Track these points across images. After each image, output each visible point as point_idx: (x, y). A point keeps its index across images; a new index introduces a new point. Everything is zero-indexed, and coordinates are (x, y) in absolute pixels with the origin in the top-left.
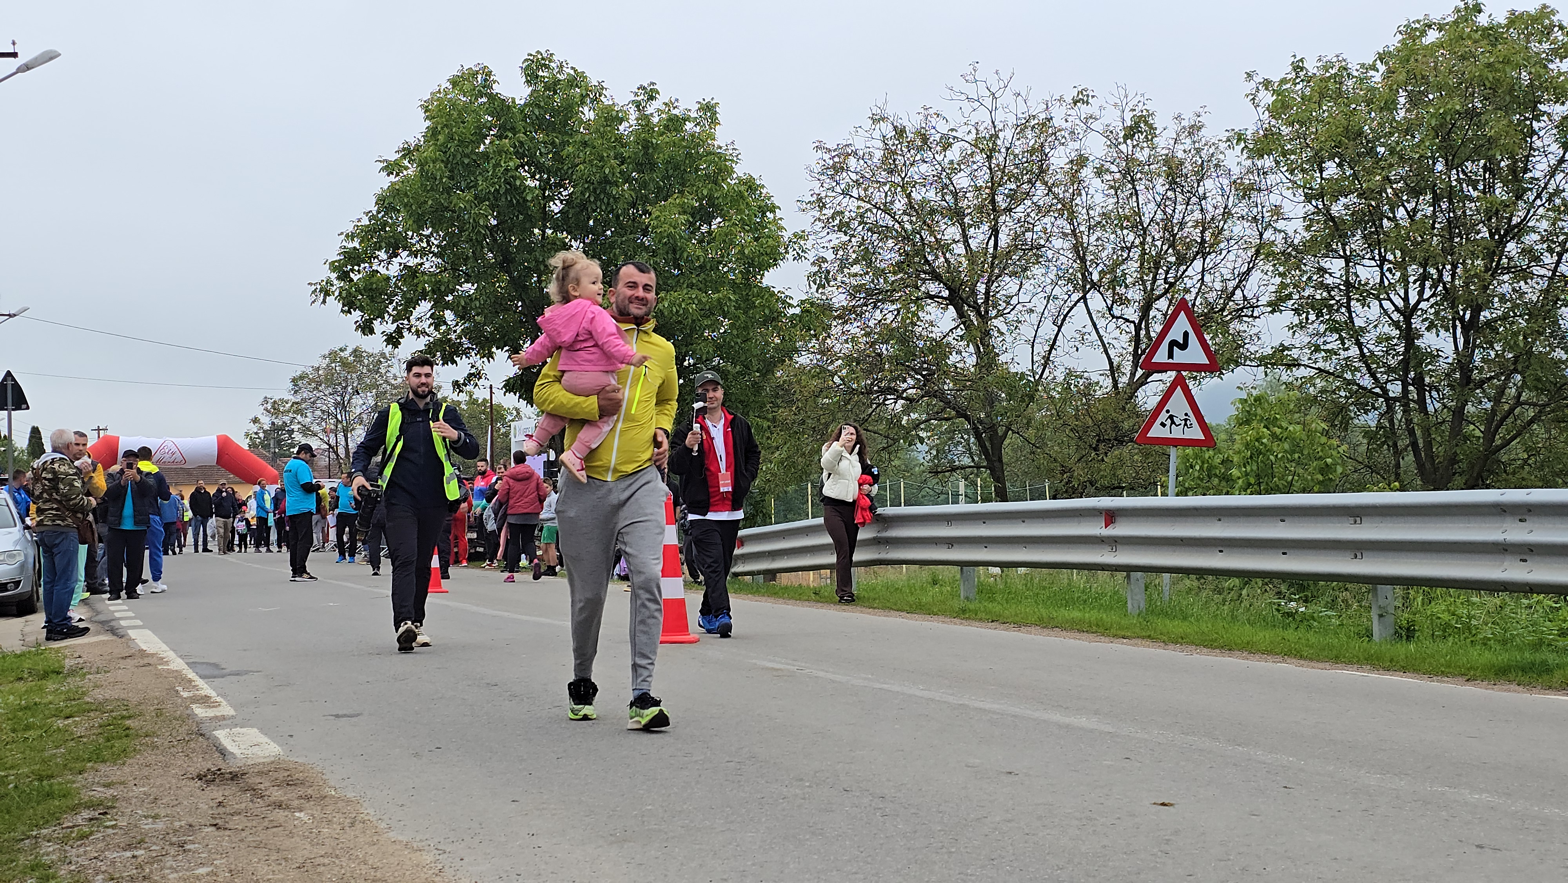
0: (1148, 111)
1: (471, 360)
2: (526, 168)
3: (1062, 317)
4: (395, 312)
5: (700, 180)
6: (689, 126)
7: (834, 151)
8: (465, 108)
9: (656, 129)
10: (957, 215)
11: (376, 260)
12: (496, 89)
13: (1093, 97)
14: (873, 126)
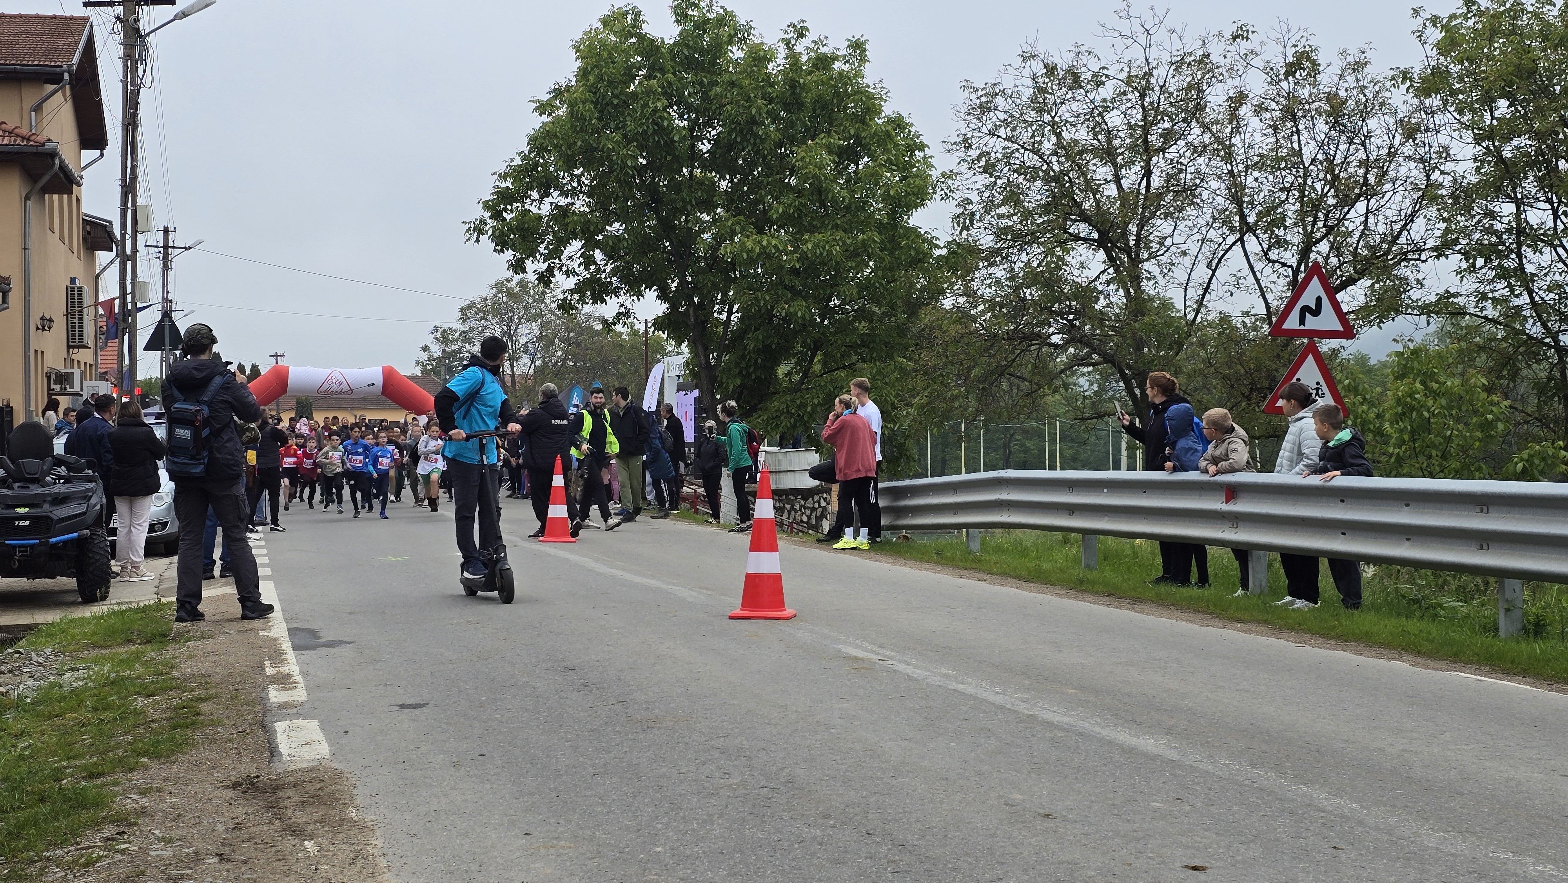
0: (1310, 46)
1: (620, 300)
2: (675, 108)
3: (1216, 260)
4: (547, 251)
5: (847, 120)
6: (837, 65)
7: (982, 90)
8: (616, 47)
9: (804, 68)
10: (1108, 154)
11: (528, 200)
12: (646, 29)
13: (1253, 32)
14: (1023, 64)
